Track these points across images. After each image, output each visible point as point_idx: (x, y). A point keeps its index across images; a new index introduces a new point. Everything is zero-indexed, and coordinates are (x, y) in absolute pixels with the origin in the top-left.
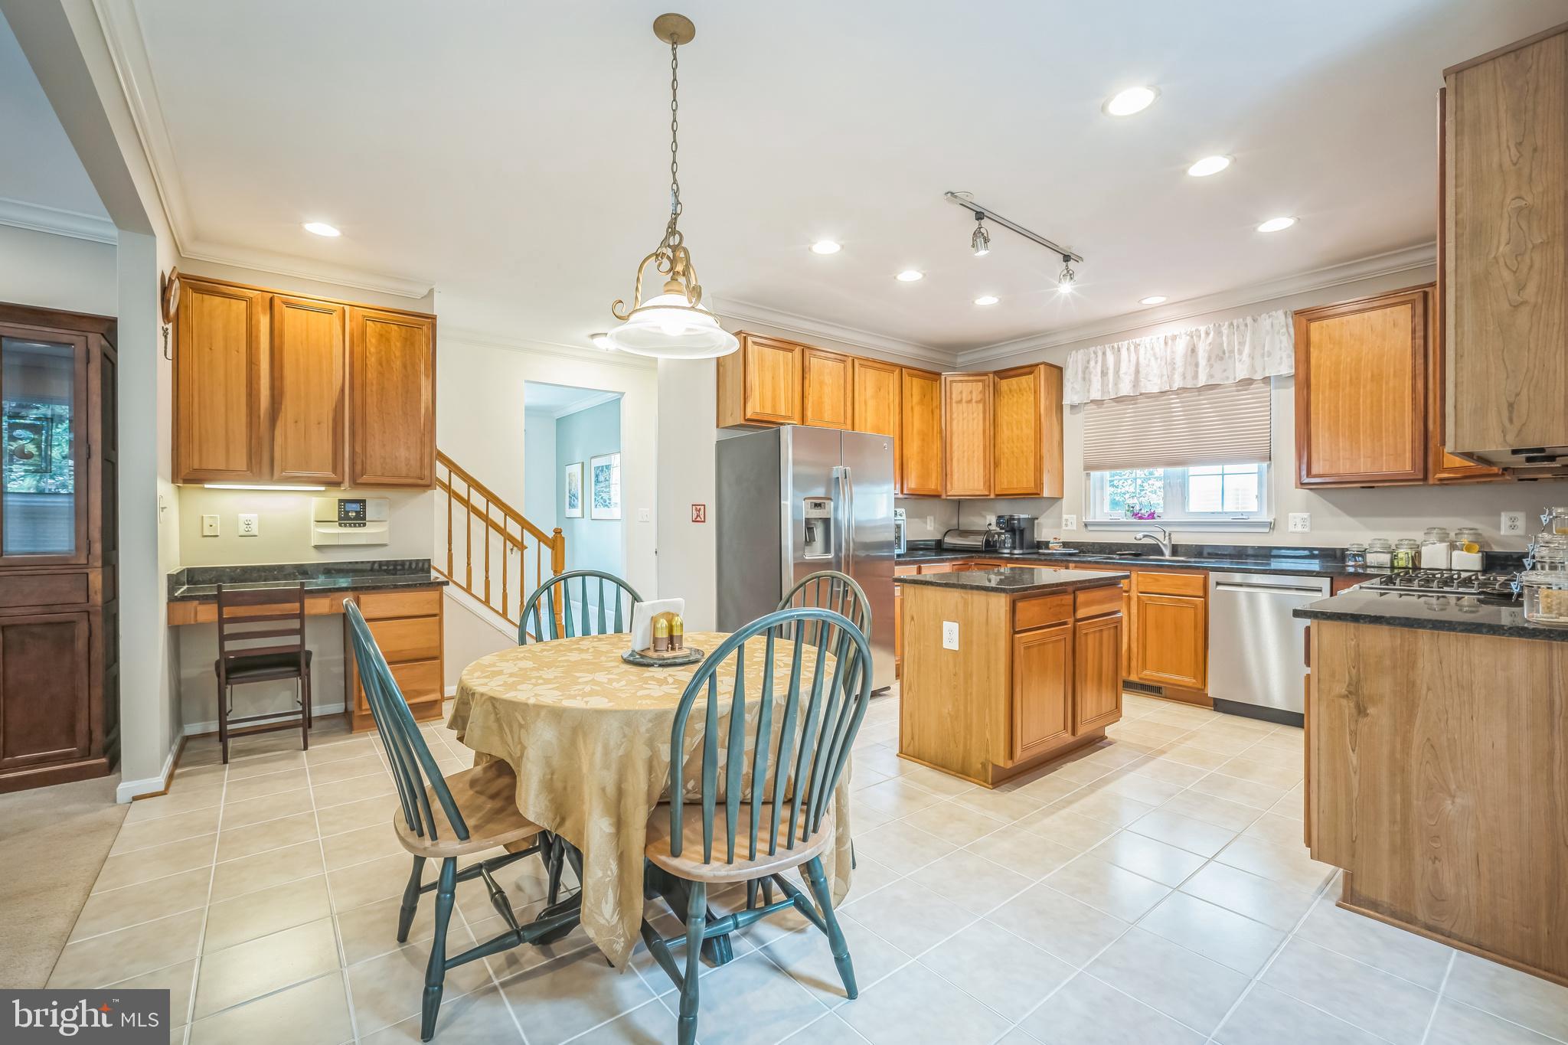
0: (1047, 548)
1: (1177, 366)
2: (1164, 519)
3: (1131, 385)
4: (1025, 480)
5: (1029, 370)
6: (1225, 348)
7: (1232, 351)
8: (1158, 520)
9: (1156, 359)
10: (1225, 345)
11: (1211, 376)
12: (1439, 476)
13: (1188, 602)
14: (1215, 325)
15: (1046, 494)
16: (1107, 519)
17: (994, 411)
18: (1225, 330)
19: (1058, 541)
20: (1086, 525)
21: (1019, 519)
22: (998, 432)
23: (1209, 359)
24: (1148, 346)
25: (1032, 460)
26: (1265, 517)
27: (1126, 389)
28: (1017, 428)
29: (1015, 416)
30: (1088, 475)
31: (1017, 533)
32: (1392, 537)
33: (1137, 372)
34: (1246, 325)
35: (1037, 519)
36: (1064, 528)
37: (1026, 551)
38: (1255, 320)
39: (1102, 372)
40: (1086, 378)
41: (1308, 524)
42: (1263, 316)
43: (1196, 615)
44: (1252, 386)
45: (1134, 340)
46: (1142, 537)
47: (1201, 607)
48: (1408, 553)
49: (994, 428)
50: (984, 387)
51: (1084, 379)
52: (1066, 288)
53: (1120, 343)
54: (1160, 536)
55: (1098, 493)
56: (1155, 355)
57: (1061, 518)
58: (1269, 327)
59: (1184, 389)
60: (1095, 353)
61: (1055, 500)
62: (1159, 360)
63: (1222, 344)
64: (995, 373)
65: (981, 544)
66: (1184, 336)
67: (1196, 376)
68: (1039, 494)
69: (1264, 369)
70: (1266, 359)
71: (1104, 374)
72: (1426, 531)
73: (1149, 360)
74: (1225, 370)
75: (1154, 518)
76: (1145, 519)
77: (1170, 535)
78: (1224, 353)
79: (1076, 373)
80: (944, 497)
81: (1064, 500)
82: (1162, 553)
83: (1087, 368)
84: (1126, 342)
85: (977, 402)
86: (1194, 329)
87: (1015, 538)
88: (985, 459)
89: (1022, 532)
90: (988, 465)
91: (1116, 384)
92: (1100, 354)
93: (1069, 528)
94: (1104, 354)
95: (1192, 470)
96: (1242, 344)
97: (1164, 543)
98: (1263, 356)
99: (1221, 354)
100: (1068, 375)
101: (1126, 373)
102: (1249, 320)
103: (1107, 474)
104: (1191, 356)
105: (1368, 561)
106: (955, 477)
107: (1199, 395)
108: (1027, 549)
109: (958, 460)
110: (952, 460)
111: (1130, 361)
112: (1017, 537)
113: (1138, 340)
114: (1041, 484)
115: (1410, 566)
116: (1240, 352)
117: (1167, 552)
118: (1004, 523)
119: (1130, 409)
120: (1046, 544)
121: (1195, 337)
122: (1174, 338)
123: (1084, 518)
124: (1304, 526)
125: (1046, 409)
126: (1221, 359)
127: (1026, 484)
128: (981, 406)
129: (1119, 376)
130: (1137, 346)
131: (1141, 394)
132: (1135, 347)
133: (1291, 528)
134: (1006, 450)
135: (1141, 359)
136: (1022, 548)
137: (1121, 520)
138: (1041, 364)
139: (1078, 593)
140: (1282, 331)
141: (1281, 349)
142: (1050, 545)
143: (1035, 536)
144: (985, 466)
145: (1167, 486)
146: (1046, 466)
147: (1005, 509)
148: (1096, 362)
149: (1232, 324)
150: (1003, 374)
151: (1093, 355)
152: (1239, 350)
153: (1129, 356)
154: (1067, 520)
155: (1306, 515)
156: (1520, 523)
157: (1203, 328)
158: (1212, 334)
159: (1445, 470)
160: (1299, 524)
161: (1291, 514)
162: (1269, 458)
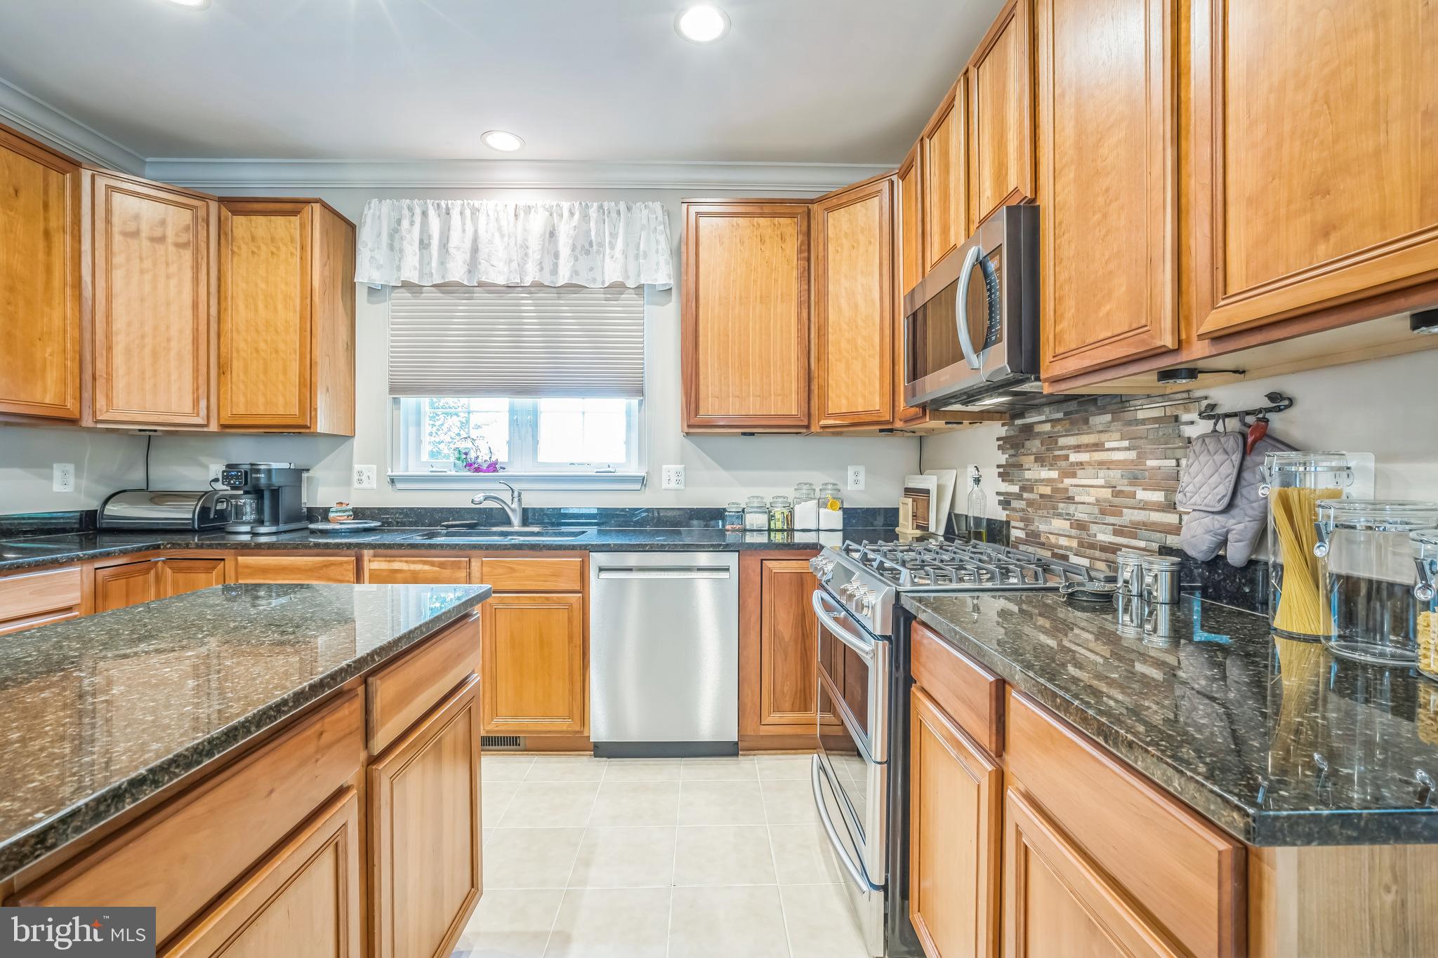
0: (326, 519)
1: (530, 252)
2: (510, 472)
3: (466, 268)
4: (281, 400)
5: (290, 207)
6: (593, 238)
7: (601, 245)
8: (501, 473)
9: (502, 236)
10: (593, 233)
11: (576, 273)
12: (823, 422)
13: (559, 602)
14: (580, 203)
15: (322, 426)
16: (425, 472)
17: (219, 271)
18: (593, 212)
19: (344, 507)
20: (393, 481)
21: (269, 471)
22: (226, 310)
23: (574, 249)
24: (491, 213)
25: (294, 367)
26: (634, 470)
27: (457, 272)
28: (266, 306)
29: (263, 285)
30: (396, 401)
31: (267, 495)
32: (768, 494)
33: (475, 250)
34: (619, 213)
35: (308, 470)
36: (356, 485)
37: (282, 527)
38: (629, 209)
39: (421, 241)
40: (394, 247)
41: (682, 478)
42: (638, 204)
43: (570, 620)
44: (623, 296)
45: (472, 203)
46: (482, 498)
47: (577, 606)
48: (783, 513)
49: (219, 303)
50: (195, 219)
51: (391, 248)
53: (450, 202)
54: (506, 497)
55: (412, 430)
56: (500, 229)
57: (350, 468)
58: (644, 221)
59: (538, 286)
60: (410, 209)
61: (342, 439)
62: (506, 239)
63: (589, 231)
64: (222, 201)
65: (190, 516)
66: (541, 210)
67: (554, 271)
68: (309, 428)
69: (639, 275)
70: (641, 261)
71: (424, 245)
72: (796, 487)
73: (493, 234)
74: (591, 269)
75: (495, 470)
76: (484, 472)
77: (520, 495)
78: (591, 244)
79: (379, 235)
80: (87, 422)
81: (357, 441)
82: (508, 522)
83: (396, 231)
84: (459, 202)
85: (177, 245)
86: (554, 203)
87: (262, 504)
88: (196, 356)
89: (275, 493)
90: (203, 369)
91: (442, 263)
92: (418, 211)
93: (365, 485)
94: (424, 214)
95: (547, 403)
96: (614, 235)
97: (513, 506)
98: (637, 257)
99: (587, 246)
100: (366, 237)
101: (458, 248)
102: (622, 206)
103: (425, 401)
104: (550, 242)
105: (747, 523)
106: (120, 383)
107: (559, 298)
108: (286, 523)
109: (128, 351)
110: (109, 348)
111: (464, 231)
112: (267, 503)
113: (477, 203)
114: (313, 409)
115: (785, 527)
116: (612, 247)
117: (516, 519)
118: (237, 477)
119: (461, 304)
120: (324, 513)
121: (555, 215)
122: (528, 209)
123: (389, 470)
124: (678, 482)
125: (323, 283)
126: (588, 253)
127: (284, 405)
128: (187, 255)
129: (447, 250)
130: (475, 211)
131: (481, 285)
132: (472, 214)
133: (665, 485)
134: (242, 345)
135: (481, 232)
136: (275, 520)
137: (449, 473)
138: (316, 201)
139: (370, 680)
140: (658, 228)
141: (657, 251)
142: (331, 515)
143: (304, 499)
144: (196, 371)
145: (511, 424)
146: (323, 378)
147: (244, 452)
148: (412, 223)
149: (601, 207)
150: (240, 206)
151: (406, 212)
152: (610, 242)
153: (464, 224)
154: (360, 473)
155: (680, 467)
156: (862, 477)
157: (566, 205)
158: (577, 216)
159: (831, 416)
160: (674, 478)
161: (664, 466)
162: (640, 392)
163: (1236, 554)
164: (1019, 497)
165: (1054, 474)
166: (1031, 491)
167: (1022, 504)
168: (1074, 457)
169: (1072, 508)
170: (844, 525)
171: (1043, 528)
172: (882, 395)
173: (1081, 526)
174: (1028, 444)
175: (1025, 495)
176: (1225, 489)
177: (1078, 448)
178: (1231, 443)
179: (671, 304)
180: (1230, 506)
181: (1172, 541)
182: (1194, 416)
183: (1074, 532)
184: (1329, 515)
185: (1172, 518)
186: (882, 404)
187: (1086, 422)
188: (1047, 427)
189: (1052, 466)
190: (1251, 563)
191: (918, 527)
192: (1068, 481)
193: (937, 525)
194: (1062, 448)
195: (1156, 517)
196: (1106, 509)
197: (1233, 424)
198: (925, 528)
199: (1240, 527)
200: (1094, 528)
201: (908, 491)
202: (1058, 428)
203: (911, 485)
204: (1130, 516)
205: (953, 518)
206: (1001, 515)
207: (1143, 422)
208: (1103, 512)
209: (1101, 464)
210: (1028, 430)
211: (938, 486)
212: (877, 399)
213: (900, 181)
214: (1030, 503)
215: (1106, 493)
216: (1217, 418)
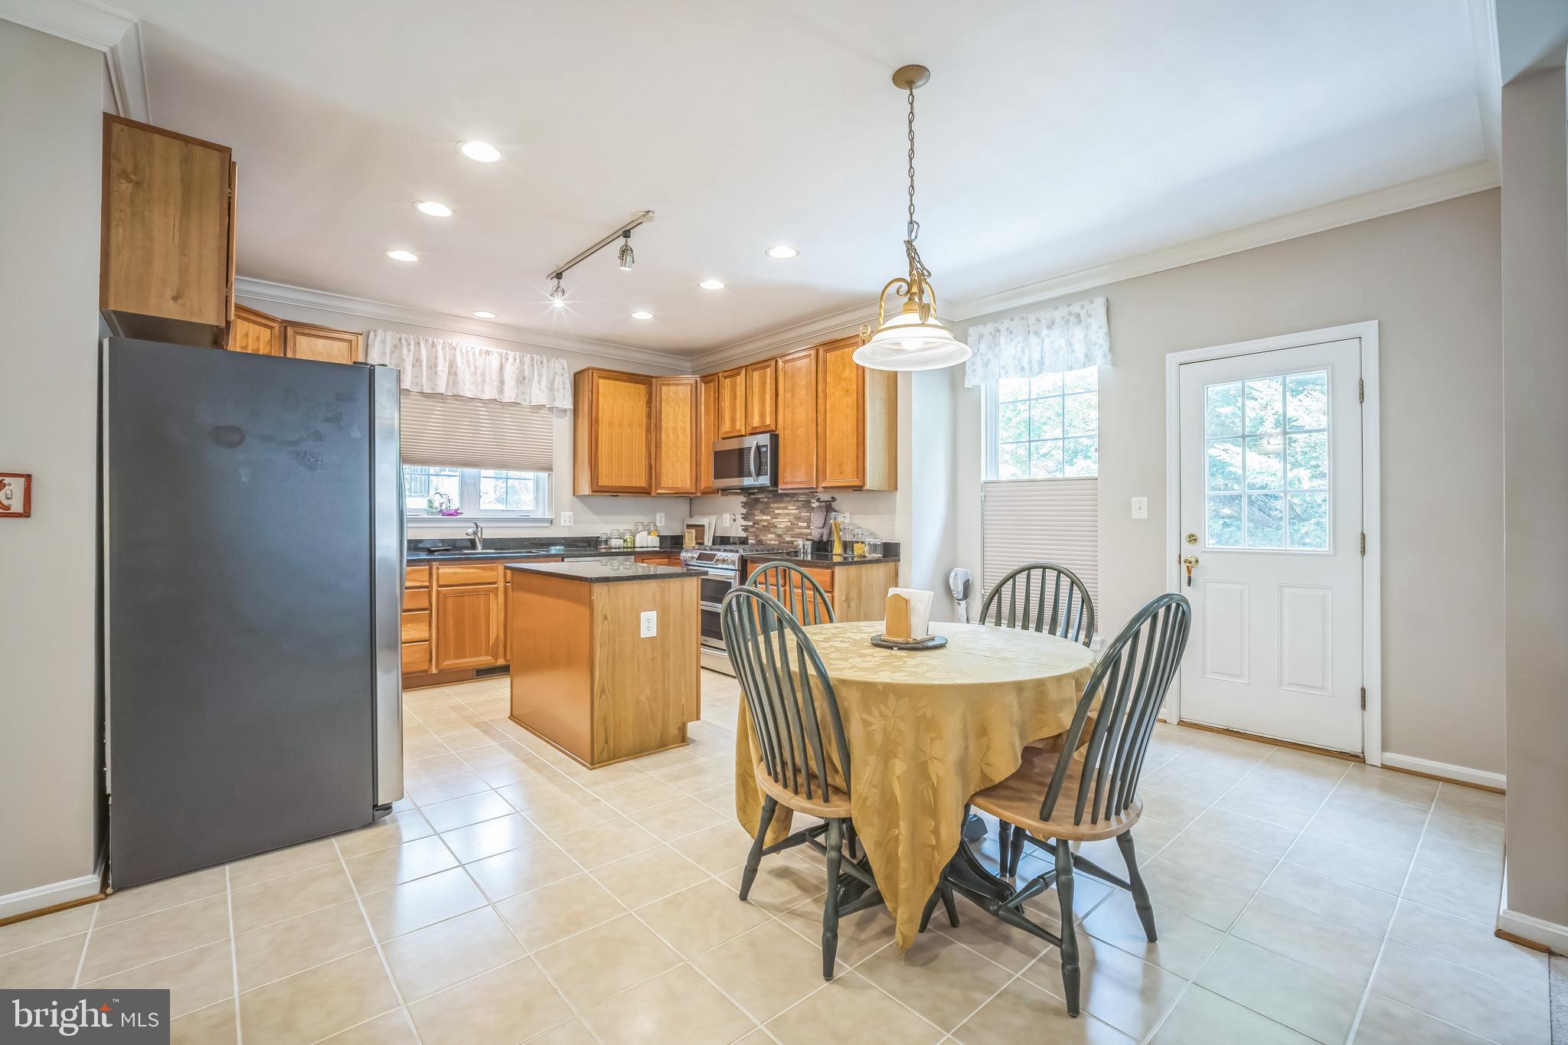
1: (488, 379)
3: (447, 384)
6: (526, 375)
7: (532, 380)
8: (462, 517)
9: (469, 366)
10: (527, 373)
11: (515, 395)
12: (655, 491)
14: (519, 354)
18: (527, 360)
23: (514, 380)
24: (463, 348)
26: (543, 515)
27: (440, 386)
34: (543, 363)
38: (548, 361)
39: (415, 361)
41: (572, 520)
42: (553, 359)
44: (542, 412)
45: (450, 340)
48: (629, 538)
50: (271, 335)
52: (558, 303)
53: (434, 338)
54: (471, 531)
56: (470, 363)
58: (556, 368)
59: (491, 400)
60: (408, 339)
62: (472, 368)
63: (525, 371)
66: (495, 354)
67: (502, 392)
69: (552, 401)
70: (555, 393)
72: (636, 523)
73: (464, 364)
74: (523, 393)
75: (456, 514)
77: (482, 530)
78: (525, 379)
82: (476, 547)
83: (392, 352)
84: (441, 338)
86: (504, 351)
91: (429, 379)
92: (413, 342)
94: (417, 344)
95: (484, 472)
96: (539, 375)
97: (476, 537)
98: (552, 391)
99: (523, 380)
100: (374, 354)
102: (544, 358)
104: (500, 374)
105: (612, 544)
107: (504, 410)
111: (445, 359)
113: (453, 341)
116: (537, 382)
117: (480, 545)
119: (439, 406)
121: (504, 359)
122: (487, 352)
124: (570, 522)
126: (523, 383)
129: (436, 373)
130: (452, 345)
131: (456, 396)
132: (450, 350)
133: (562, 524)
138: (361, 334)
145: (463, 484)
148: (409, 350)
149: (532, 357)
152: (537, 379)
155: (571, 513)
156: (663, 519)
157: (511, 354)
158: (518, 361)
159: (663, 488)
160: (568, 520)
161: (562, 513)
162: (549, 469)
163: (825, 539)
164: (753, 527)
165: (769, 518)
166: (758, 524)
167: (754, 529)
168: (776, 512)
169: (776, 530)
170: (660, 544)
171: (764, 538)
172: (691, 480)
173: (779, 536)
174: (757, 506)
175: (756, 526)
176: (822, 522)
177: (778, 508)
178: (824, 509)
179: (566, 418)
180: (824, 526)
181: (809, 537)
182: (815, 501)
183: (777, 538)
184: (842, 527)
185: (809, 531)
186: (691, 485)
187: (782, 499)
188: (766, 500)
189: (768, 514)
190: (828, 541)
191: (697, 543)
192: (774, 520)
193: (708, 541)
194: (772, 508)
195: (805, 531)
196: (788, 529)
197: (824, 504)
198: (702, 544)
199: (825, 531)
200: (784, 536)
201: (689, 526)
202: (770, 500)
203: (689, 523)
204: (798, 531)
205: (715, 538)
206: (744, 535)
207: (801, 501)
208: (787, 530)
209: (787, 514)
210: (757, 500)
211: (709, 524)
212: (689, 482)
213: (703, 384)
214: (758, 529)
215: (789, 524)
216: (821, 502)
